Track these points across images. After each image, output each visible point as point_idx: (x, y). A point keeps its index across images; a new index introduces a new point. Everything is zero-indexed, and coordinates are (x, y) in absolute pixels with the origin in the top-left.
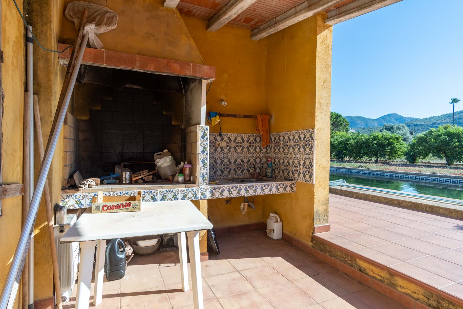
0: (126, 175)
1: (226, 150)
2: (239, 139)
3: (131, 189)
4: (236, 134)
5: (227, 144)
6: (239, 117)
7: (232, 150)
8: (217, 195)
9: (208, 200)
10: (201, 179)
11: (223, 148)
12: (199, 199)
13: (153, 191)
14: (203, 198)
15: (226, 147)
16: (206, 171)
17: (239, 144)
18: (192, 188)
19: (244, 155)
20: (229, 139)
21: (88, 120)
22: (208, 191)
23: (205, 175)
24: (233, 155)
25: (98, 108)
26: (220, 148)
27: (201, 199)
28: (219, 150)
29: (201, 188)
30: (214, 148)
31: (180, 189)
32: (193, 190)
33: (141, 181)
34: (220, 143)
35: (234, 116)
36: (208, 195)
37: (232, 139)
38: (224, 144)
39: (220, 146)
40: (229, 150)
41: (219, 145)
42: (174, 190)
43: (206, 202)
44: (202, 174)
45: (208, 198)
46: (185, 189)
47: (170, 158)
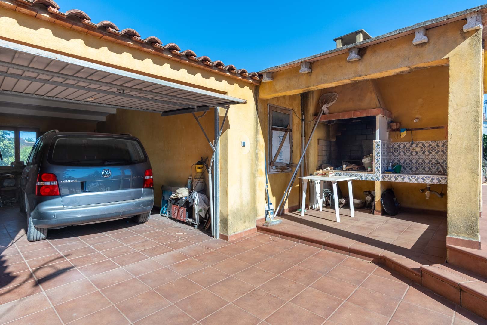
0: (344, 166)
1: (420, 154)
2: (434, 144)
3: (341, 172)
4: (430, 142)
5: (422, 149)
6: (426, 129)
7: (427, 153)
8: (387, 180)
9: (381, 181)
10: (376, 170)
11: (418, 152)
12: (375, 180)
13: (350, 173)
14: (377, 180)
15: (421, 151)
16: (379, 166)
17: (434, 149)
18: (371, 174)
19: (439, 157)
20: (424, 145)
21: (335, 141)
22: (380, 177)
23: (378, 167)
24: (427, 157)
25: (340, 135)
26: (415, 152)
27: (376, 180)
28: (414, 153)
29: (376, 175)
30: (410, 152)
31: (364, 174)
32: (371, 175)
33: (351, 169)
34: (415, 149)
35: (422, 129)
36: (381, 179)
37: (427, 145)
38: (418, 149)
39: (415, 150)
40: (424, 153)
41: (413, 150)
42: (361, 174)
43: (379, 182)
44: (376, 167)
45: (380, 180)
46: (367, 174)
47: (369, 159)
